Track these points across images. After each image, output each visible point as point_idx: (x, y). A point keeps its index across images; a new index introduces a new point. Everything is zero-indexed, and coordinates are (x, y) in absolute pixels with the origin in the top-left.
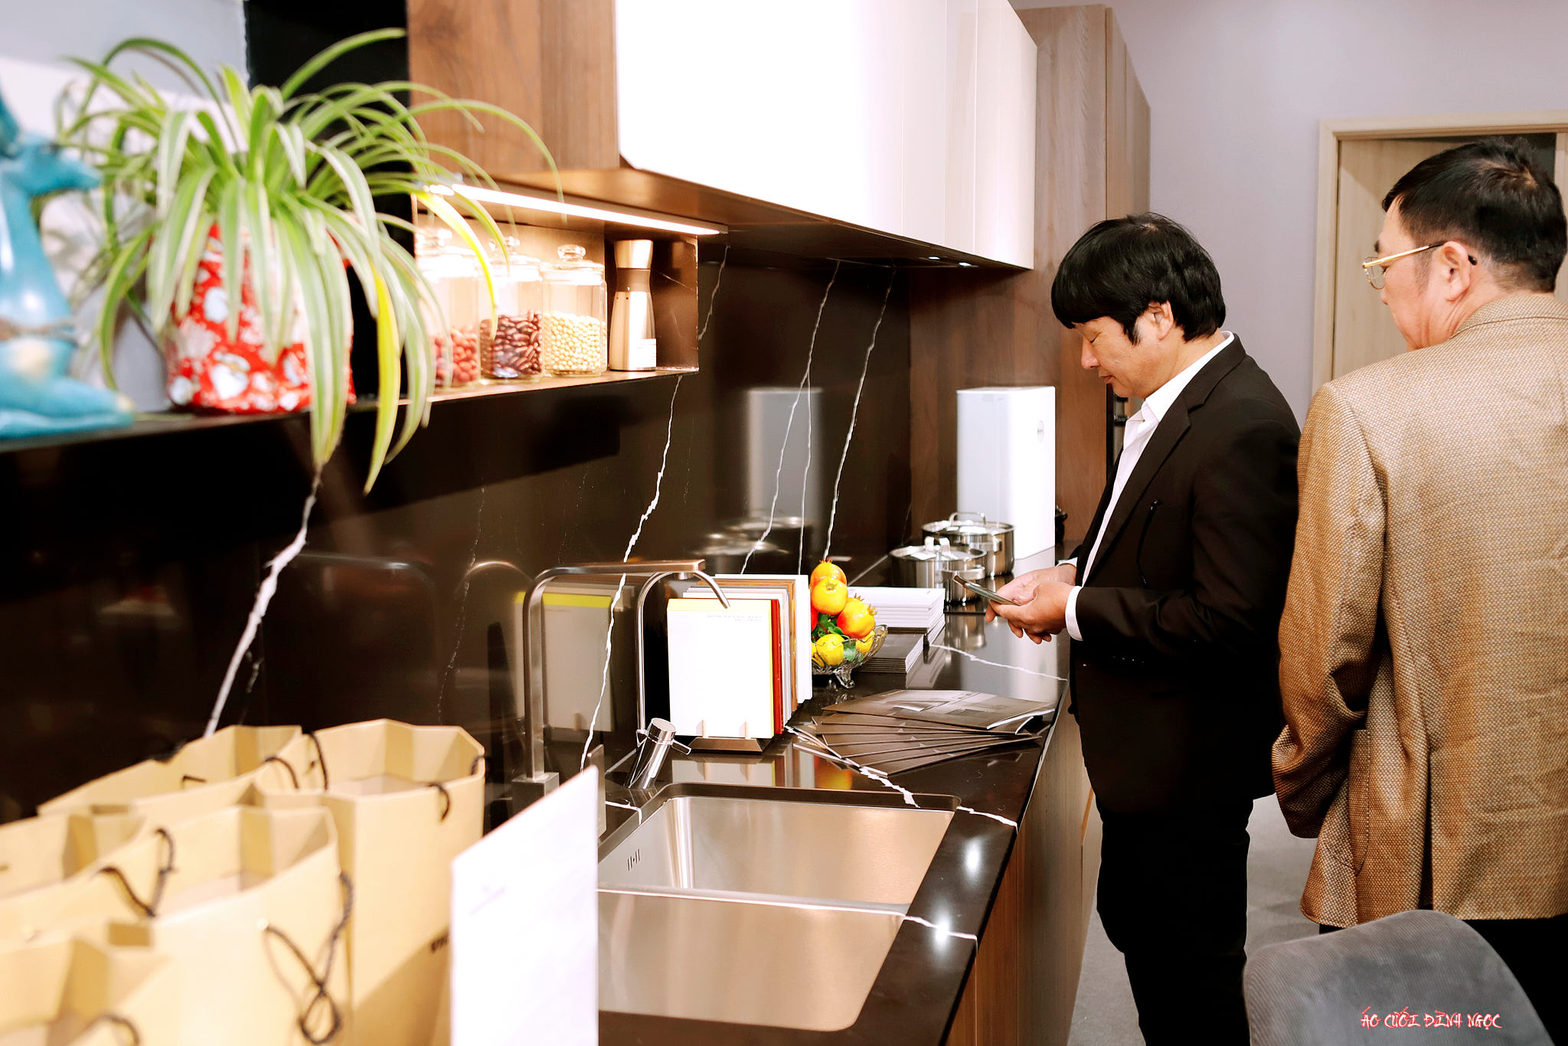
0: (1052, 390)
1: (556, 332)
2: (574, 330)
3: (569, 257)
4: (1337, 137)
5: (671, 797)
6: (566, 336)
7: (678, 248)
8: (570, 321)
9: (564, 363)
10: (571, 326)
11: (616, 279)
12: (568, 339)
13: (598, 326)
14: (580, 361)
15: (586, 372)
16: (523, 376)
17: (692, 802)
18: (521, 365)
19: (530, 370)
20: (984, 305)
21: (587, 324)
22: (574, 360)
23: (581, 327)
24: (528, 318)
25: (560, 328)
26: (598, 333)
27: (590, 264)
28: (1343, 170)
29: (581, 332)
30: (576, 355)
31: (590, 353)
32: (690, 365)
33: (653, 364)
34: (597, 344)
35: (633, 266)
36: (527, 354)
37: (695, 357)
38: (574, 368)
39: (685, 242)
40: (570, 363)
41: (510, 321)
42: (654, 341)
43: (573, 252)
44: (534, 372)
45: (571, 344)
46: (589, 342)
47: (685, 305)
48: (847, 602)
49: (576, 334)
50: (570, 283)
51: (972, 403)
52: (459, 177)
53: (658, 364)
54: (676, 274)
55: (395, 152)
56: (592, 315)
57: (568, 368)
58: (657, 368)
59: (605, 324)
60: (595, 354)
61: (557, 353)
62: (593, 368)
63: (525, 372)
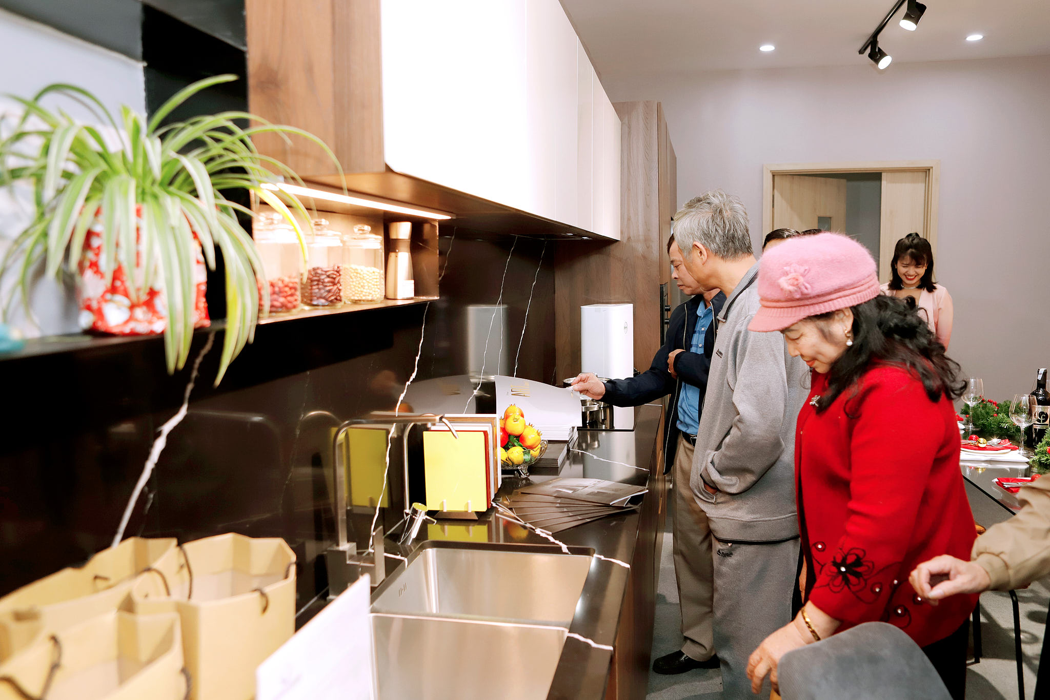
0: (631, 305)
1: (353, 277)
2: (365, 275)
3: (361, 232)
4: (772, 173)
5: (425, 548)
6: (359, 279)
7: (427, 227)
8: (362, 271)
9: (358, 295)
10: (362, 273)
11: (390, 245)
12: (360, 281)
13: (379, 273)
14: (367, 294)
15: (371, 301)
16: (330, 304)
17: (437, 551)
18: (330, 297)
19: (335, 301)
20: (595, 260)
21: (372, 272)
22: (364, 293)
23: (368, 273)
24: (333, 268)
25: (355, 274)
26: (378, 277)
27: (373, 236)
28: (775, 191)
29: (368, 277)
30: (365, 290)
31: (373, 289)
32: (434, 296)
33: (412, 295)
34: (378, 283)
35: (400, 237)
36: (333, 291)
37: (437, 290)
38: (364, 298)
39: (431, 224)
40: (361, 295)
41: (322, 271)
42: (413, 281)
43: (363, 229)
44: (338, 302)
45: (362, 284)
46: (373, 283)
47: (432, 260)
48: (525, 428)
49: (365, 278)
50: (361, 248)
51: (589, 313)
52: (282, 178)
53: (415, 295)
54: (424, 241)
55: (234, 161)
56: (375, 267)
57: (360, 298)
58: (415, 297)
59: (383, 272)
60: (377, 290)
61: (353, 289)
62: (376, 298)
63: (331, 301)
